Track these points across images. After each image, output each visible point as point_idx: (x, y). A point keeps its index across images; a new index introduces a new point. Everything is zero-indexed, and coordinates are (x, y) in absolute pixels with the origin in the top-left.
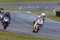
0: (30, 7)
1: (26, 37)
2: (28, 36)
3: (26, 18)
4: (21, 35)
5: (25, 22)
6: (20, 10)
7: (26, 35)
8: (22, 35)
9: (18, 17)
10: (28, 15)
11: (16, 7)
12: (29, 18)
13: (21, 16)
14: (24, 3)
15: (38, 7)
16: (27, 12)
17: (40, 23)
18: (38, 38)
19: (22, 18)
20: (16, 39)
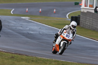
0: (27, 10)
1: (22, 59)
2: (24, 57)
3: (22, 27)
4: (13, 55)
5: (20, 33)
6: (11, 15)
7: (21, 55)
8: (16, 55)
9: (8, 26)
10: (24, 22)
11: (5, 9)
12: (27, 27)
13: (13, 24)
14: (18, 3)
15: (40, 10)
16: (23, 18)
17: (67, 38)
18: (41, 60)
19: (14, 28)
20: (6, 61)
